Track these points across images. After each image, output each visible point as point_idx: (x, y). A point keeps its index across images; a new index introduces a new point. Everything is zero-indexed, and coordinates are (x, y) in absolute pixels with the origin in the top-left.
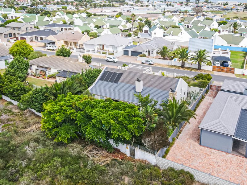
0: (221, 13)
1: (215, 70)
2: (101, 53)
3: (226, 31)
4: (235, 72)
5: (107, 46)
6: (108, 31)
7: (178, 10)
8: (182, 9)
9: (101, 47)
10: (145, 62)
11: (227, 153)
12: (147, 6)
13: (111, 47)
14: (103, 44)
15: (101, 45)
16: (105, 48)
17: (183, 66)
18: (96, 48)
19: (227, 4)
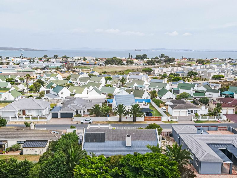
0: (87, 68)
1: (146, 120)
2: (24, 118)
3: (115, 85)
4: (162, 120)
5: (30, 110)
6: (9, 95)
7: (46, 67)
8: (50, 66)
9: (21, 113)
10: (84, 122)
11: (219, 174)
12: (8, 63)
13: (35, 111)
14: (24, 109)
15: (20, 111)
16: (27, 113)
17: (120, 121)
18: (17, 114)
19: (85, 59)
